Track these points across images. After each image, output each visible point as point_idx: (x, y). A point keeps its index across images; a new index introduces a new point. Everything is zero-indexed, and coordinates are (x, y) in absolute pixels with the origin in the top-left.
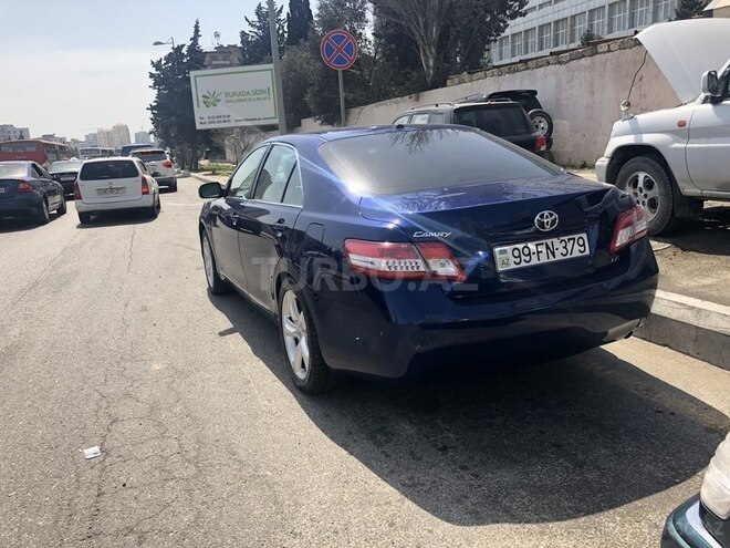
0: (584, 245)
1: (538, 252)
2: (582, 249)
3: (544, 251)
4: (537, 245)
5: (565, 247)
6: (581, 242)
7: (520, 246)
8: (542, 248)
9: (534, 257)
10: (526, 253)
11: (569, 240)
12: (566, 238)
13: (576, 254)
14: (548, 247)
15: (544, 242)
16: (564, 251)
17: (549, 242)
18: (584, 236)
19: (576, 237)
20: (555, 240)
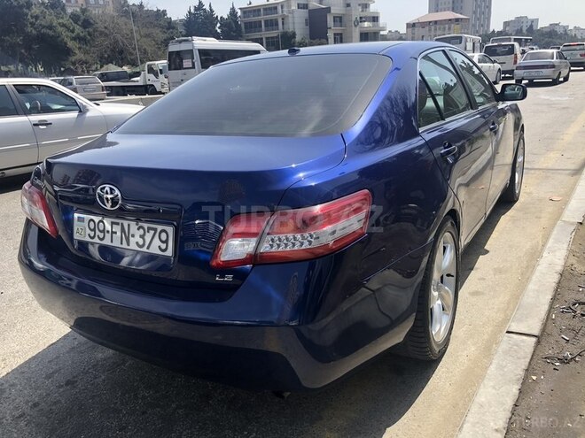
0: (166, 242)
1: (113, 232)
2: (163, 246)
3: (119, 234)
4: (112, 223)
5: (142, 237)
6: (164, 236)
7: (97, 219)
8: (117, 229)
9: (108, 236)
10: (101, 228)
11: (149, 229)
12: (146, 226)
13: (154, 250)
14: (123, 230)
15: (120, 221)
16: (141, 242)
17: (126, 223)
18: (170, 230)
19: (160, 228)
20: (134, 226)
